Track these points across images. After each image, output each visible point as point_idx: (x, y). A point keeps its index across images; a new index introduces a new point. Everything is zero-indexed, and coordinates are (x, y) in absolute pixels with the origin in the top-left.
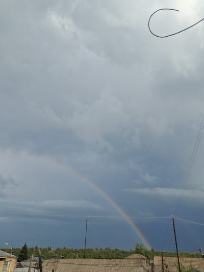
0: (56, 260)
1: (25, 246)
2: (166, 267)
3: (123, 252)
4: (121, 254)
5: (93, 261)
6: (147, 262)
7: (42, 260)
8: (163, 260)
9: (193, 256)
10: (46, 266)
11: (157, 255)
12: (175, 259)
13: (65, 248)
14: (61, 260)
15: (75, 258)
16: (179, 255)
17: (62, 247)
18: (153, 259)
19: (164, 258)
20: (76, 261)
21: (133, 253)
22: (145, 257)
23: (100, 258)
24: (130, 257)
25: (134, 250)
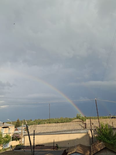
0: (35, 125)
1: (18, 120)
2: (93, 124)
3: (70, 119)
4: (69, 120)
5: (54, 124)
6: (82, 123)
7: (28, 126)
8: (91, 121)
9: (106, 118)
10: (31, 128)
11: (88, 119)
12: (97, 120)
13: (39, 119)
14: (38, 125)
15: (45, 123)
16: (99, 118)
17: (37, 119)
18: (85, 121)
19: (91, 120)
20: (46, 125)
21: (75, 119)
22: (81, 121)
23: (58, 123)
24: (73, 121)
25: (76, 117)
